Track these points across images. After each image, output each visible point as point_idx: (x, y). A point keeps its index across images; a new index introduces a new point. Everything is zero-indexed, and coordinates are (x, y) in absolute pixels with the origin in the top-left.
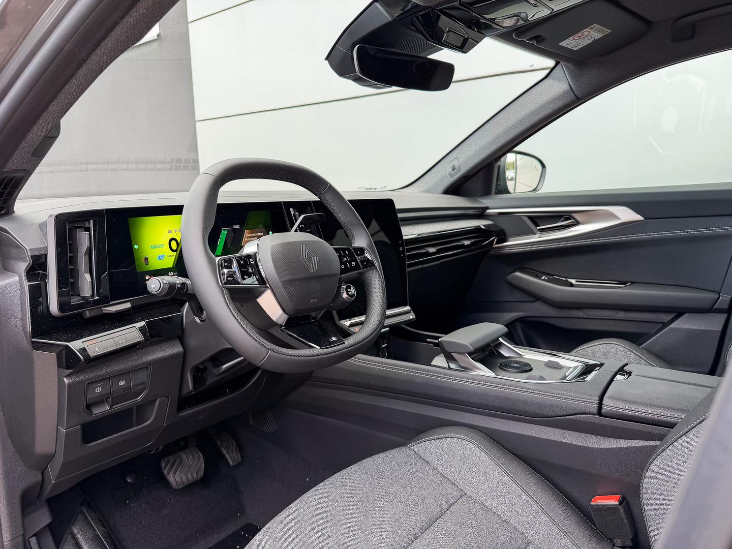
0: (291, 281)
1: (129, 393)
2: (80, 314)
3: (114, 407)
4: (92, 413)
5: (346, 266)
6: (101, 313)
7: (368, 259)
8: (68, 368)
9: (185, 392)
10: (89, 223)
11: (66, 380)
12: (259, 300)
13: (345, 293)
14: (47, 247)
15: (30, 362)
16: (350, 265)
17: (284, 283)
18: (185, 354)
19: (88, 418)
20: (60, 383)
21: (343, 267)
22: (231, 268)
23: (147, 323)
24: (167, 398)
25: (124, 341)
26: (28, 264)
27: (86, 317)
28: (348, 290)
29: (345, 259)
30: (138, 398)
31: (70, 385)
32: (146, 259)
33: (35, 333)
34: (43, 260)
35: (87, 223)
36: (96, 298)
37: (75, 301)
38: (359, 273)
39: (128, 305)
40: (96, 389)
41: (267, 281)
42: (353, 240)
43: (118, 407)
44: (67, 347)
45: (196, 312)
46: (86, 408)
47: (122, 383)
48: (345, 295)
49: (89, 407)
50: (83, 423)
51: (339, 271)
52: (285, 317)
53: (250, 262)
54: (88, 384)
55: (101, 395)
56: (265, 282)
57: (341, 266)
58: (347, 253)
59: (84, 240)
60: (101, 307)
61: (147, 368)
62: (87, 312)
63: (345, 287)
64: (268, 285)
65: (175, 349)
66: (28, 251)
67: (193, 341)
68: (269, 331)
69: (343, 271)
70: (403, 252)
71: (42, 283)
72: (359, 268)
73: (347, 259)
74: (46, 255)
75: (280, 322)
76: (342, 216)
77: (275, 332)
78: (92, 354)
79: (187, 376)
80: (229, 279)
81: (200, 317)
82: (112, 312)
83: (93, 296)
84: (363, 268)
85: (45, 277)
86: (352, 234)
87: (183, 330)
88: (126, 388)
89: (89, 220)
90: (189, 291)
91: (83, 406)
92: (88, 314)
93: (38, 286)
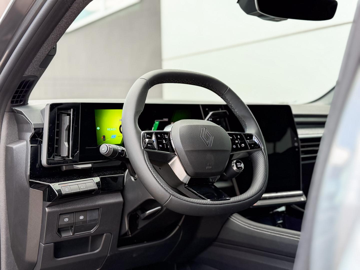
0: (192, 151)
1: (86, 226)
2: (60, 168)
3: (75, 234)
4: (61, 236)
5: (237, 146)
6: (73, 169)
7: (255, 142)
8: (49, 201)
9: (123, 232)
10: (70, 111)
11: (47, 210)
12: (170, 164)
13: (235, 166)
14: (44, 123)
15: (27, 195)
16: (240, 146)
17: (187, 152)
18: (124, 203)
19: (58, 239)
20: (44, 210)
21: (234, 146)
22: (151, 139)
23: (101, 179)
24: (110, 234)
25: (84, 187)
26: (32, 133)
27: (63, 170)
28: (238, 164)
29: (237, 142)
30: (92, 231)
31: (49, 213)
32: (104, 137)
33: (31, 176)
34: (41, 131)
35: (69, 111)
36: (70, 158)
37: (57, 159)
38: (248, 152)
39: (90, 165)
40: (65, 219)
41: (176, 151)
42: (246, 129)
43: (78, 234)
44: (49, 186)
45: (132, 173)
46: (58, 232)
47: (82, 218)
48: (235, 168)
49: (60, 231)
50: (55, 241)
51: (230, 149)
52: (189, 178)
53: (165, 136)
54: (60, 214)
55: (67, 224)
56: (174, 151)
57: (232, 145)
58: (239, 137)
59: (66, 121)
60: (73, 165)
61: (98, 209)
62: (64, 167)
63: (235, 161)
64: (176, 153)
65: (118, 199)
66: (33, 125)
67: (130, 195)
68: (178, 188)
69: (233, 150)
70: (298, 147)
71: (39, 146)
72: (248, 149)
73: (238, 141)
74: (43, 129)
75: (185, 182)
76: (237, 112)
77: (182, 189)
78: (63, 193)
79: (125, 220)
80: (149, 145)
81: (134, 177)
82: (79, 168)
83: (68, 156)
84: (251, 149)
85: (41, 142)
86: (245, 125)
87: (124, 186)
88: (84, 221)
89: (70, 109)
90: (126, 156)
91: (56, 230)
92: (64, 168)
93: (37, 147)
